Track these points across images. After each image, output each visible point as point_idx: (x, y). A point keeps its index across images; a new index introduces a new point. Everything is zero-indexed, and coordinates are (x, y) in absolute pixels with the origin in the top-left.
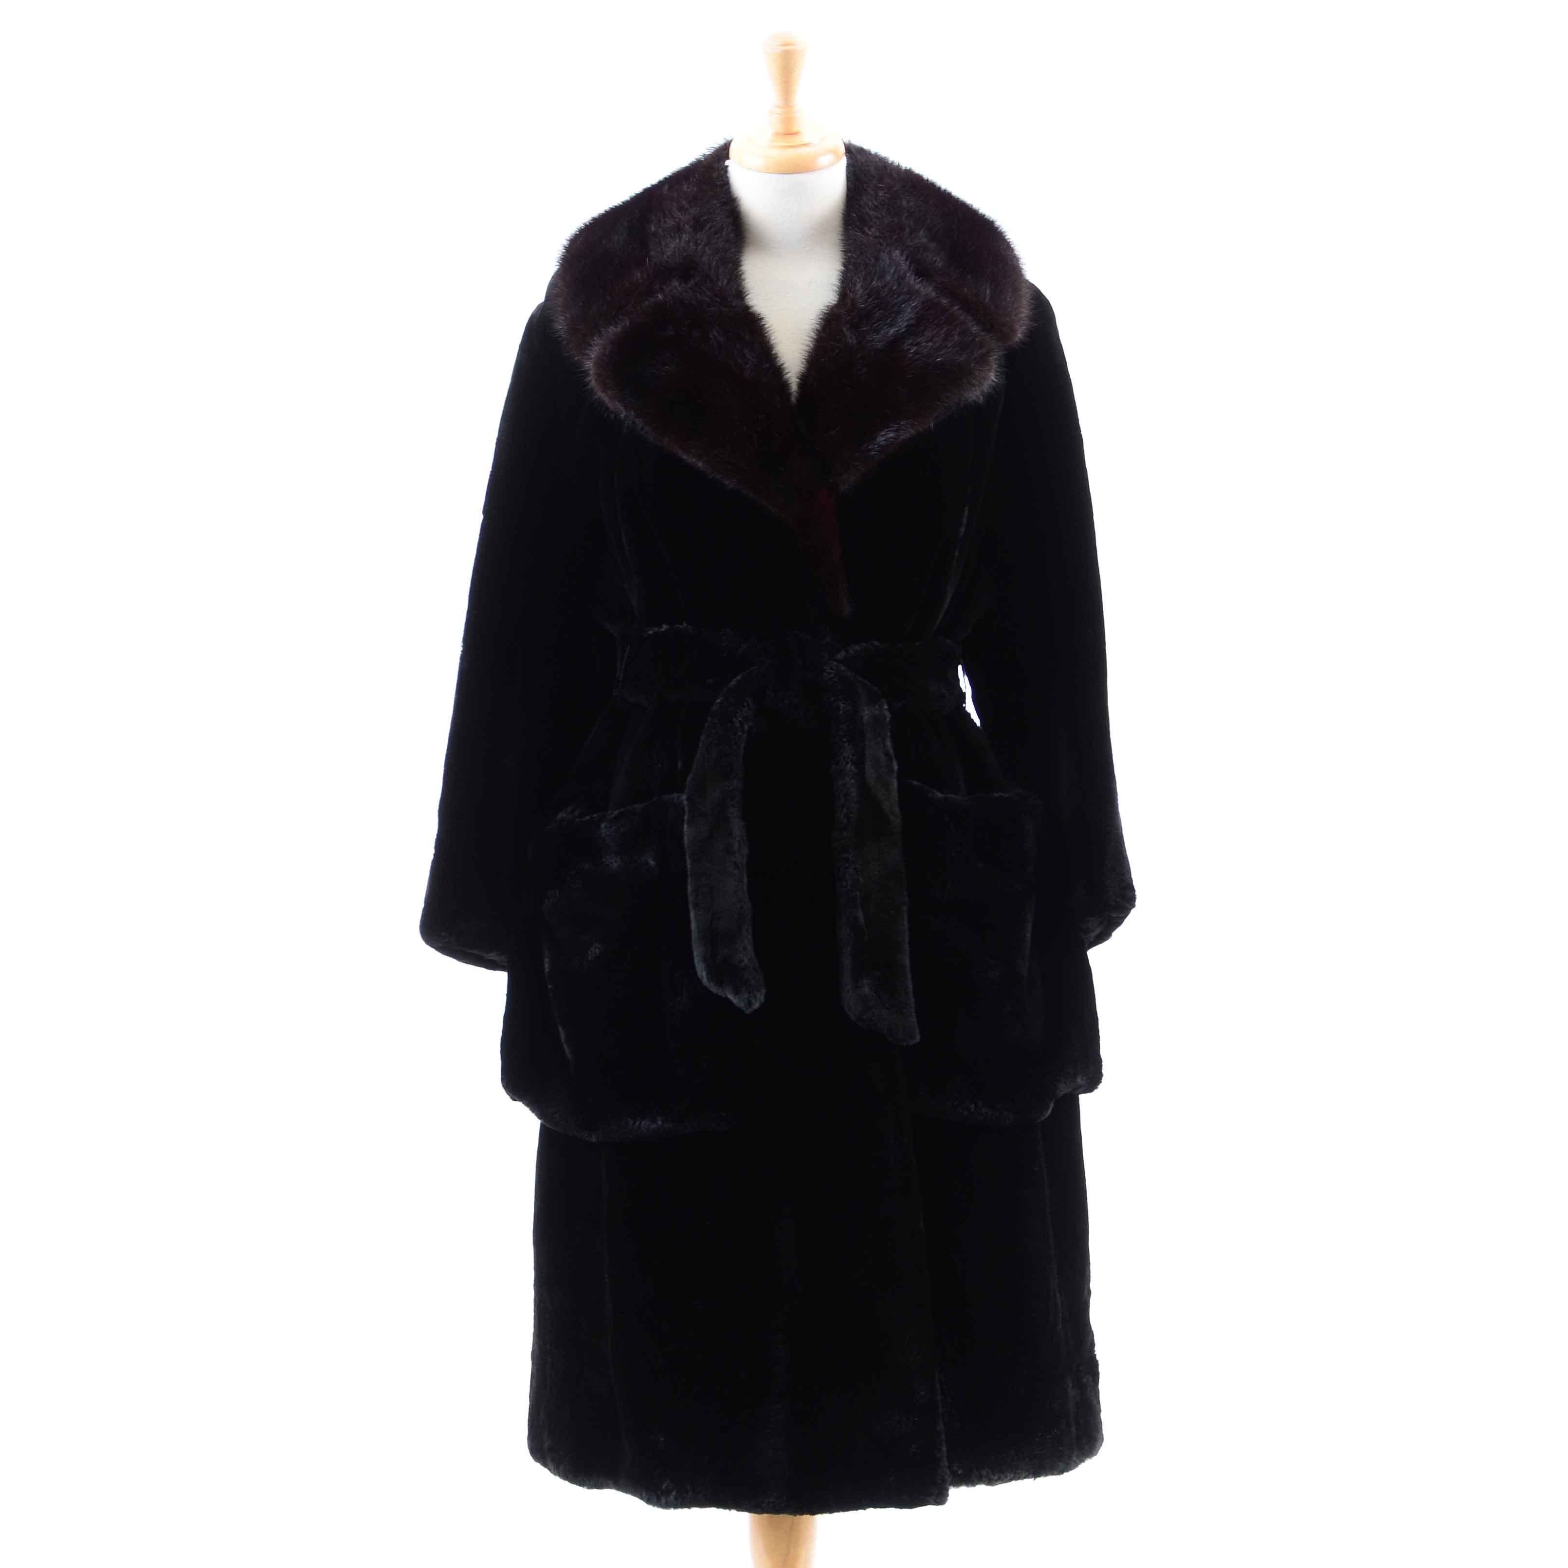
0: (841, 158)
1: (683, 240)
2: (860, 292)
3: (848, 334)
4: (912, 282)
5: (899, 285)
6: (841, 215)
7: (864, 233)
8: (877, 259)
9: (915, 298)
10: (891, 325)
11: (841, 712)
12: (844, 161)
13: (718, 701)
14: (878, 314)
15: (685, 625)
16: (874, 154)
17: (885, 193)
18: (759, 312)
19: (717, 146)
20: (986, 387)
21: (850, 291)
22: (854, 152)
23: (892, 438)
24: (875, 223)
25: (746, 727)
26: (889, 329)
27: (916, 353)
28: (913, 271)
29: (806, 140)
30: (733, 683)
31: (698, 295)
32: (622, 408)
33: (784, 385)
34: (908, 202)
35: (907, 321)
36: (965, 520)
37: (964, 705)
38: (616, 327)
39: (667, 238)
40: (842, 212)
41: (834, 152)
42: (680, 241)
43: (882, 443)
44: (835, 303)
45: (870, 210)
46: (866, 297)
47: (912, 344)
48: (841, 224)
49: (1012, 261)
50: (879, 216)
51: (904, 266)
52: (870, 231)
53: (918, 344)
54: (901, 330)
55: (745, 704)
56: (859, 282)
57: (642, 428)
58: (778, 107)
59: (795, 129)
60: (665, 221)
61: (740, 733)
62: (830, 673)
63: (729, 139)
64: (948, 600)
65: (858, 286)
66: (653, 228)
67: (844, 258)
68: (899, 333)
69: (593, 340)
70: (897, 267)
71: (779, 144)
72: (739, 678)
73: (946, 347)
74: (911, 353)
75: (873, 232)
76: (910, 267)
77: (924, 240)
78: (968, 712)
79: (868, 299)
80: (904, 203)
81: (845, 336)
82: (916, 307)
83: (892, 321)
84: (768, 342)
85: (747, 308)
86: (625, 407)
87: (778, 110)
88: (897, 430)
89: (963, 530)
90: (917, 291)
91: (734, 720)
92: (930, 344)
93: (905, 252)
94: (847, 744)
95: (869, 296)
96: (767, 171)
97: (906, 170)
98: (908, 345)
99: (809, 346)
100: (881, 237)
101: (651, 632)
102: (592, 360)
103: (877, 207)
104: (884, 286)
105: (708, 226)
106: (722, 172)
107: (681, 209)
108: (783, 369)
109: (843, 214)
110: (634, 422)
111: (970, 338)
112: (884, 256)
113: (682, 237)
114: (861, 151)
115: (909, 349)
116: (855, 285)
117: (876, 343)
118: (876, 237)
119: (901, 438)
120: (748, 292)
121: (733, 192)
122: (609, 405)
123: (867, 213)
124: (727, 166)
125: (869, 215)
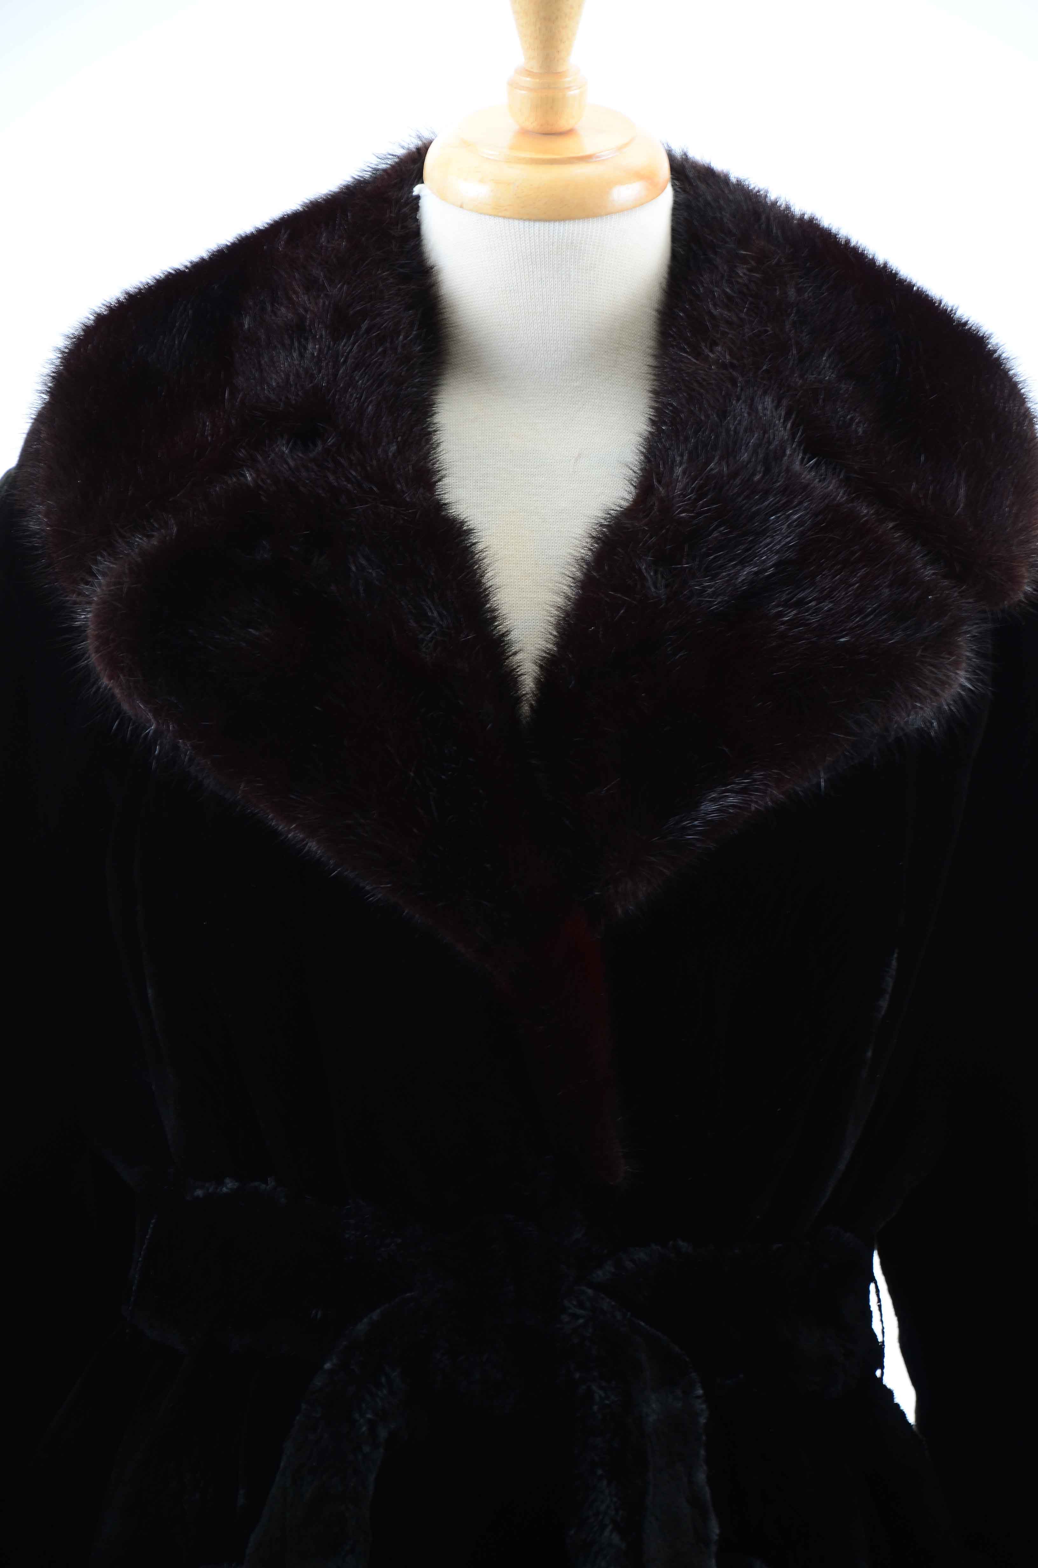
0: (663, 189)
1: (308, 354)
2: (680, 485)
3: (649, 575)
4: (797, 466)
5: (767, 471)
6: (654, 313)
7: (698, 354)
8: (723, 414)
9: (800, 503)
10: (743, 563)
11: (596, 1408)
12: (666, 198)
13: (328, 1366)
14: (715, 534)
15: (271, 1182)
16: (733, 185)
17: (750, 270)
18: (462, 517)
19: (401, 152)
20: (947, 698)
21: (659, 482)
22: (691, 175)
23: (734, 806)
24: (724, 334)
25: (383, 1434)
26: (739, 567)
27: (792, 623)
28: (800, 443)
29: (588, 149)
30: (362, 1327)
31: (331, 478)
32: (150, 716)
33: (510, 678)
34: (800, 291)
35: (777, 552)
36: (889, 983)
37: (878, 1373)
38: (149, 537)
39: (275, 347)
40: (656, 306)
41: (645, 176)
42: (301, 356)
43: (709, 817)
44: (625, 504)
45: (715, 305)
46: (693, 496)
47: (787, 604)
48: (653, 333)
49: (1020, 424)
50: (735, 319)
51: (782, 432)
52: (711, 351)
53: (801, 603)
54: (766, 570)
55: (383, 1380)
56: (681, 463)
57: (191, 760)
58: (529, 73)
59: (564, 123)
60: (274, 313)
61: (367, 1449)
62: (575, 1317)
63: (427, 135)
64: (847, 1154)
65: (679, 471)
66: (247, 323)
67: (653, 408)
68: (761, 576)
69: (96, 562)
70: (765, 432)
71: (523, 155)
72: (375, 1315)
73: (860, 611)
74: (783, 623)
75: (719, 353)
76: (793, 435)
77: (829, 376)
78: (889, 1386)
79: (697, 500)
80: (792, 293)
81: (643, 579)
82: (801, 522)
83: (747, 550)
84: (479, 583)
85: (439, 507)
86: (157, 713)
87: (527, 81)
88: (744, 791)
89: (884, 1004)
90: (805, 487)
91: (357, 1416)
92: (827, 606)
93: (785, 402)
94: (605, 1483)
95: (701, 493)
96: (499, 211)
97: (801, 218)
98: (778, 606)
99: (568, 598)
100: (732, 365)
101: (199, 1193)
102: (94, 606)
103: (730, 298)
104: (734, 475)
105: (364, 326)
106: (406, 210)
107: (311, 285)
108: (510, 644)
109: (658, 311)
110: (176, 747)
111: (915, 595)
112: (740, 407)
113: (305, 348)
114: (708, 175)
115: (780, 615)
116: (672, 470)
117: (705, 598)
118: (724, 366)
119: (754, 806)
120: (444, 472)
121: (426, 255)
122: (125, 707)
123: (710, 313)
124: (418, 197)
125: (712, 317)
